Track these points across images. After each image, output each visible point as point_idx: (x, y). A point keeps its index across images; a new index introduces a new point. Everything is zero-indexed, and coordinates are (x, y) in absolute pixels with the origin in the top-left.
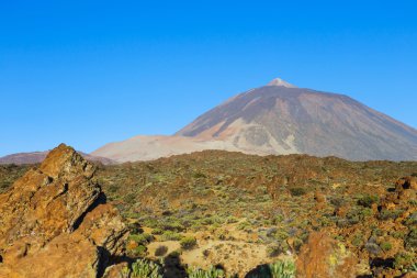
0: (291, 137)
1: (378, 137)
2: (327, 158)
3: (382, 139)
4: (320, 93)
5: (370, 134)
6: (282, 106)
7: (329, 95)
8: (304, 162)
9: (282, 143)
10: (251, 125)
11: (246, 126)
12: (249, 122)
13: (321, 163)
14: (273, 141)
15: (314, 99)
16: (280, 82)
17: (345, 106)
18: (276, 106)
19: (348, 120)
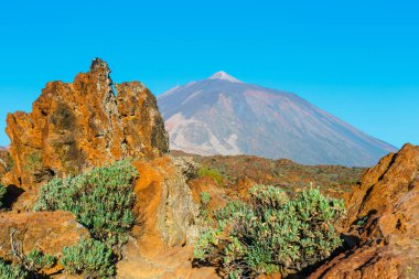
0: (234, 136)
1: (327, 140)
2: (279, 161)
3: (330, 142)
4: (267, 90)
5: (318, 136)
6: (226, 102)
7: (276, 92)
8: (255, 164)
9: (223, 143)
10: (192, 121)
11: (185, 122)
12: (188, 118)
13: (273, 165)
14: (214, 140)
15: (259, 96)
16: (224, 75)
17: (292, 105)
18: (219, 102)
19: (296, 120)
